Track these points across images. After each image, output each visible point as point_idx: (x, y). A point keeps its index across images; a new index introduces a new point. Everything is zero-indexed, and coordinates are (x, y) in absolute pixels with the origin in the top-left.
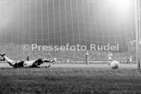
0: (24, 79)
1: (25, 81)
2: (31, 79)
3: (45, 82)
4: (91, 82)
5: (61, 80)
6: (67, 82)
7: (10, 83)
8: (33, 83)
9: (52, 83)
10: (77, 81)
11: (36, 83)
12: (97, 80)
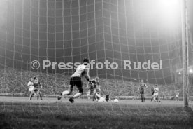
0: (28, 118)
1: (29, 120)
2: (37, 118)
3: (56, 122)
4: (119, 123)
5: (78, 120)
6: (86, 123)
7: (8, 122)
8: (39, 123)
9: (66, 123)
10: (100, 122)
11: (44, 123)
12: (127, 120)
